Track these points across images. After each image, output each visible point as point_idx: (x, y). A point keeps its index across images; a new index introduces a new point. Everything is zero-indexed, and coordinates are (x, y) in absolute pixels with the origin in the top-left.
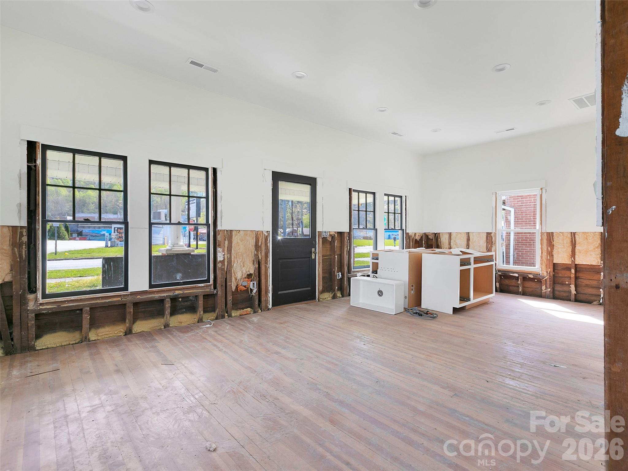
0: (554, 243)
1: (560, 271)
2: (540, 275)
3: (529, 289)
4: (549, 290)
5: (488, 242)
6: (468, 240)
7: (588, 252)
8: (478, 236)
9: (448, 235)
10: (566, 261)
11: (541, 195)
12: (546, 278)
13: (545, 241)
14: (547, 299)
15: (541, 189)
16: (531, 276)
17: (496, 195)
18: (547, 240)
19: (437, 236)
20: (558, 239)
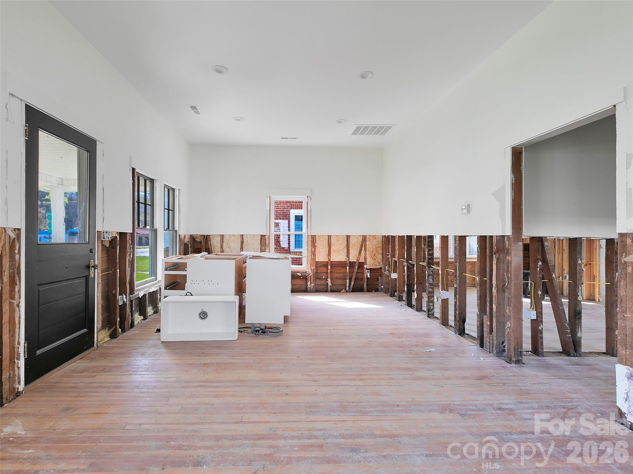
0: (316, 244)
1: (319, 268)
2: (306, 272)
3: (296, 286)
4: (313, 285)
5: (262, 244)
6: (242, 242)
7: (339, 251)
8: (252, 238)
9: (220, 237)
10: (325, 259)
11: (307, 202)
12: (311, 274)
13: (310, 243)
14: (312, 293)
15: (308, 197)
16: (299, 274)
17: (270, 198)
18: (311, 242)
19: (207, 238)
20: (319, 241)
